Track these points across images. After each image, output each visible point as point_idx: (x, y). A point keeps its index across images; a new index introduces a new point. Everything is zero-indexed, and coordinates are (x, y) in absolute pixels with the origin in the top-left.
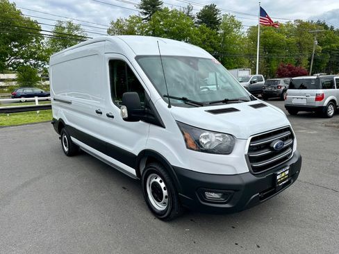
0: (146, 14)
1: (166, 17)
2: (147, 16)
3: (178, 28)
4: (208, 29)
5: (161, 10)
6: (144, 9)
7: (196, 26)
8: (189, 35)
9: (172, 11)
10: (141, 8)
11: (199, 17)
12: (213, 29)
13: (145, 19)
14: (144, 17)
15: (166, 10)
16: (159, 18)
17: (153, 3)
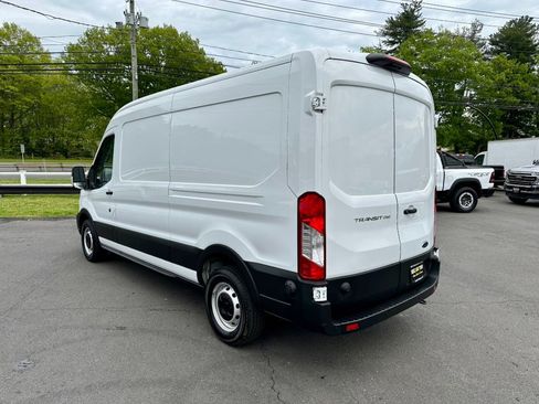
0: (392, 43)
1: (426, 45)
2: (396, 46)
3: (448, 64)
4: (511, 63)
5: (419, 35)
6: (391, 35)
7: (485, 59)
8: (469, 75)
9: (440, 35)
10: (385, 34)
11: (493, 42)
12: (524, 61)
13: (390, 52)
14: (389, 48)
15: (429, 32)
16: (413, 48)
17: (407, 24)
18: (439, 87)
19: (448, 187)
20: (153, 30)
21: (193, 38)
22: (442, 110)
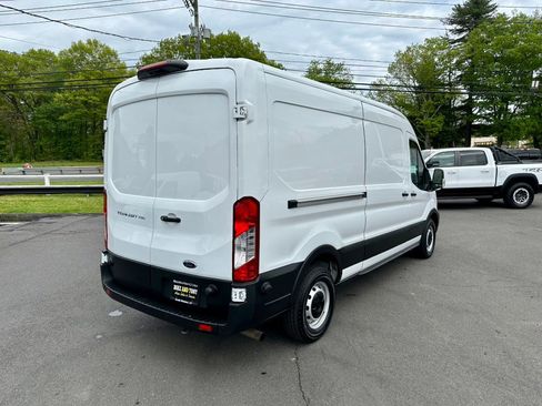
0: (460, 31)
1: (498, 31)
2: (464, 34)
3: (523, 50)
5: (491, 21)
6: (459, 23)
9: (515, 19)
10: (452, 23)
13: (458, 41)
14: (456, 37)
15: (502, 16)
16: (483, 35)
17: (476, 10)
18: (515, 75)
19: (501, 182)
20: (218, 37)
21: (255, 43)
22: (517, 100)
